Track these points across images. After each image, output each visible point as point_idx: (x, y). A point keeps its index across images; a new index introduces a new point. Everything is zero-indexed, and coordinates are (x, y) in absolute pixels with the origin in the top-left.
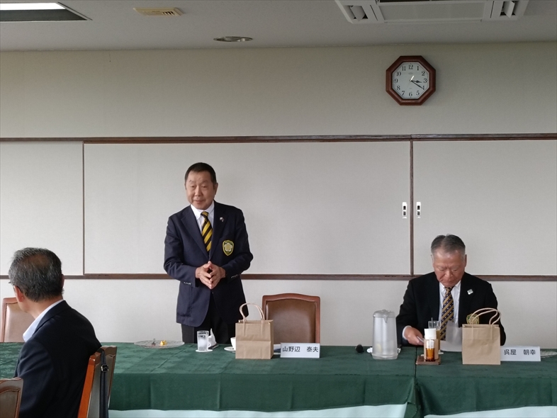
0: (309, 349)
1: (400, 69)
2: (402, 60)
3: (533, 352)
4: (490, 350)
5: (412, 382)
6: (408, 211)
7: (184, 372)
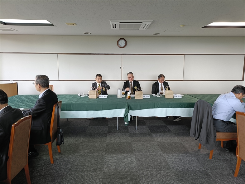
0: (105, 96)
1: (120, 41)
2: (120, 39)
3: (148, 96)
4: (141, 96)
5: (127, 104)
6: (121, 68)
7: (79, 103)
